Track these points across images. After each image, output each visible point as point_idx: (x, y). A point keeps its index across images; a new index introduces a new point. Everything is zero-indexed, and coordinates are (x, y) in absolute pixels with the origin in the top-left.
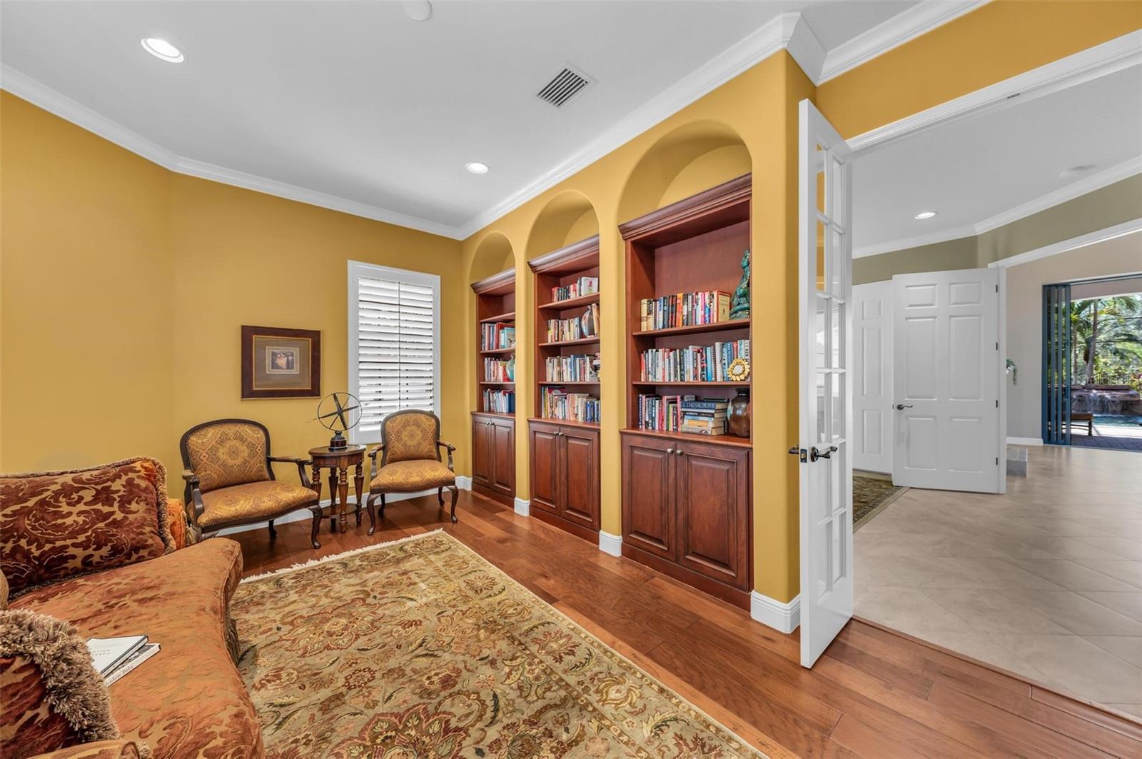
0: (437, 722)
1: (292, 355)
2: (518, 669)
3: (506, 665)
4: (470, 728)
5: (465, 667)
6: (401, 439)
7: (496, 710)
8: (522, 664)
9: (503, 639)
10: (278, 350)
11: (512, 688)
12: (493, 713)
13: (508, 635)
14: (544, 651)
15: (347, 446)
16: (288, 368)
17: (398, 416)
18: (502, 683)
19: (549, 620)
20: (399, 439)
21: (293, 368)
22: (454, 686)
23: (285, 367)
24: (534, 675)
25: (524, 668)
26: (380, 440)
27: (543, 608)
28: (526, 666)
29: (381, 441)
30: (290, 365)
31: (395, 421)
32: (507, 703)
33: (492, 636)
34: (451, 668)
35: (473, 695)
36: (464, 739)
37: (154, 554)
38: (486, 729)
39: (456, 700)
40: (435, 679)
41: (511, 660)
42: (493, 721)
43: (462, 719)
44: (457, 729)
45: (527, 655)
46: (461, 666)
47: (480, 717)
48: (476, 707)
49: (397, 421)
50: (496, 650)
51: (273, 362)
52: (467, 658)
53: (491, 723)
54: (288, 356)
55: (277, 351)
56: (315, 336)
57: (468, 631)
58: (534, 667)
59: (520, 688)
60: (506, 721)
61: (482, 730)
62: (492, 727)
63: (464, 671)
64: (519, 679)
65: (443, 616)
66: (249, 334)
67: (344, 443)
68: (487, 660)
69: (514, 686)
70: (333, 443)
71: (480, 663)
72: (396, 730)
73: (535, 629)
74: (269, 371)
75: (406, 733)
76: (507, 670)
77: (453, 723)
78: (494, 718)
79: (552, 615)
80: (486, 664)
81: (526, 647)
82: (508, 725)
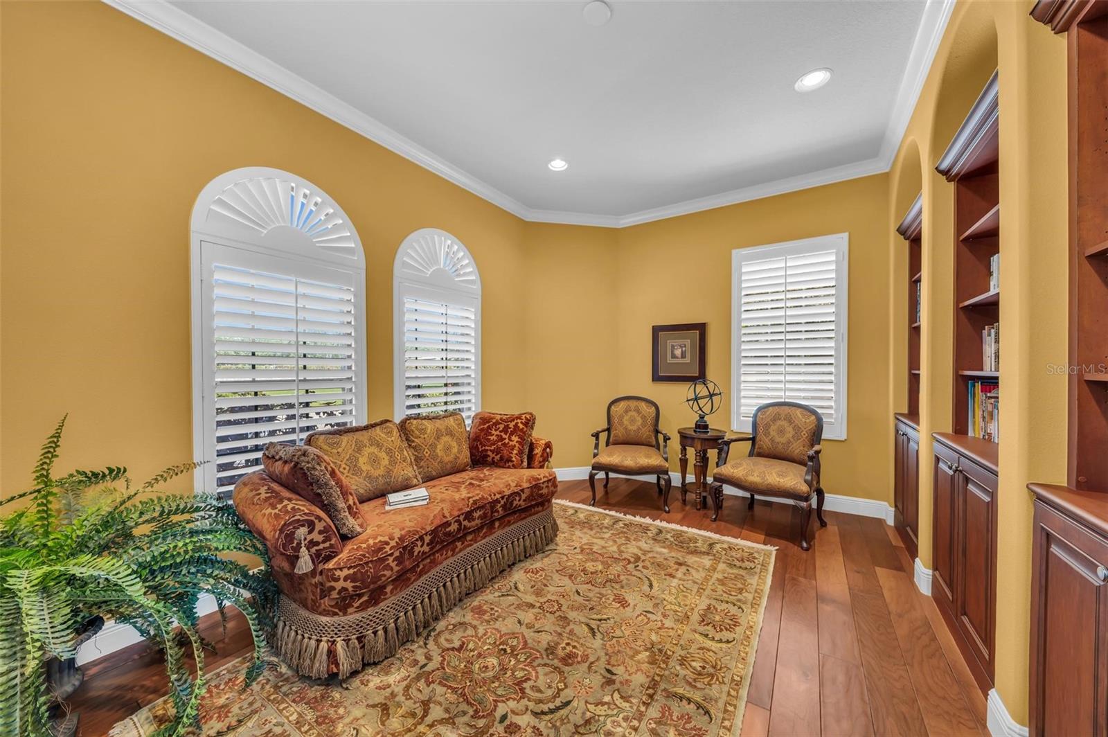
0: (526, 672)
1: (685, 346)
2: (613, 710)
3: (612, 695)
4: (526, 699)
5: (592, 663)
6: (769, 433)
7: (552, 711)
8: (621, 710)
9: (648, 677)
10: (676, 342)
11: (584, 714)
12: (547, 710)
13: (657, 678)
14: (654, 726)
15: (709, 430)
16: (682, 358)
17: (771, 408)
18: (586, 702)
19: (712, 711)
20: (767, 434)
21: (685, 357)
22: (567, 666)
23: (680, 356)
24: (613, 729)
25: (617, 715)
26: (750, 430)
27: (729, 694)
28: (621, 716)
29: (751, 432)
30: (683, 355)
31: (765, 412)
32: (563, 718)
33: (646, 665)
34: (586, 653)
35: (562, 684)
36: (514, 699)
37: (514, 467)
38: (529, 712)
39: (553, 674)
40: (569, 649)
41: (622, 697)
42: (539, 714)
43: (534, 689)
44: (522, 690)
45: (638, 710)
46: (591, 659)
47: (540, 701)
48: (549, 693)
49: (768, 413)
50: (628, 678)
51: (672, 352)
52: (604, 659)
53: (536, 713)
54: (682, 347)
55: (674, 344)
56: (701, 328)
57: (639, 643)
58: (624, 724)
59: (588, 722)
60: (542, 726)
61: (527, 709)
62: (532, 716)
63: (587, 664)
64: (599, 716)
65: (646, 616)
66: (657, 330)
67: (706, 427)
68: (609, 676)
69: (588, 715)
70: (697, 426)
71: (603, 672)
72: (512, 651)
73: (684, 702)
74: (670, 360)
75: (511, 659)
76: (607, 699)
77: (526, 685)
78: (543, 713)
79: (726, 711)
80: (604, 677)
81: (648, 704)
82: (538, 729)
